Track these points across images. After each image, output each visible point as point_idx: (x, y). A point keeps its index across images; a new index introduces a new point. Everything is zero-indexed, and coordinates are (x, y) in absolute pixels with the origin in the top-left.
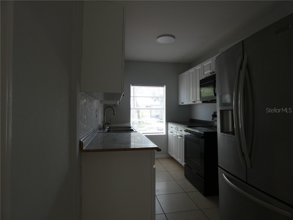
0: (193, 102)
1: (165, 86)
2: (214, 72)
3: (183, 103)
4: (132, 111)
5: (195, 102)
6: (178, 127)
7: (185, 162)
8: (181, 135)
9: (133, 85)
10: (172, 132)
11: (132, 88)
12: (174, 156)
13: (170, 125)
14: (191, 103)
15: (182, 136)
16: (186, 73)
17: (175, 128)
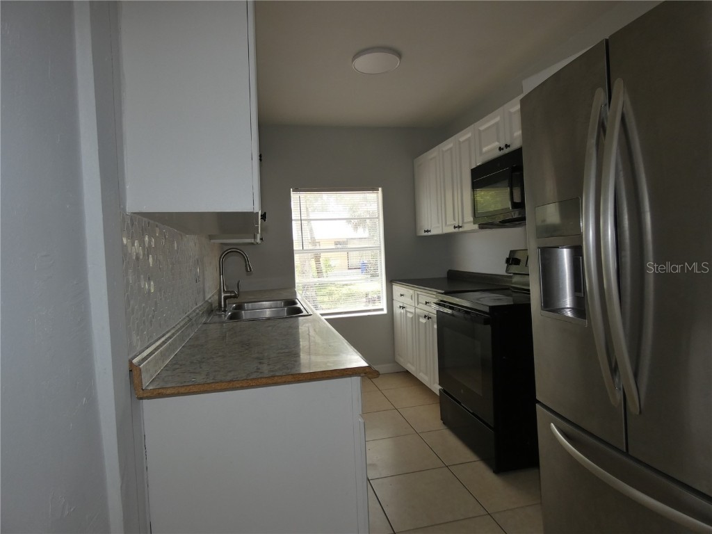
0: (455, 227)
1: (380, 189)
2: (509, 146)
3: (428, 231)
4: (297, 257)
5: (459, 227)
6: (418, 295)
7: (439, 384)
8: (427, 313)
9: (296, 190)
10: (403, 308)
11: (295, 197)
12: (411, 369)
13: (398, 289)
14: (451, 230)
15: (429, 318)
16: (434, 153)
17: (412, 296)
